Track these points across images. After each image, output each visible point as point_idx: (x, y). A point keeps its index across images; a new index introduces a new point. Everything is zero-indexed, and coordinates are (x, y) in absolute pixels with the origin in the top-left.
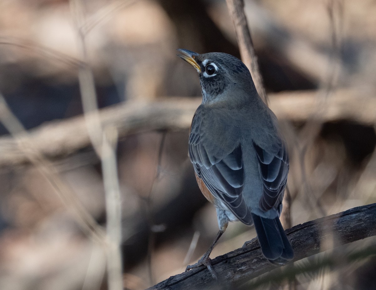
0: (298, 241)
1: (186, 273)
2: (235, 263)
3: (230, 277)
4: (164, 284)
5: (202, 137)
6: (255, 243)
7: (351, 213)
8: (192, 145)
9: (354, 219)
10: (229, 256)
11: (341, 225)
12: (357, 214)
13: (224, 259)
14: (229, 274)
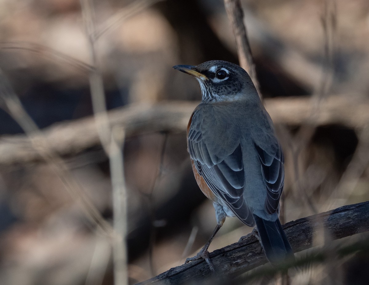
0: (291, 237)
1: (186, 265)
2: (232, 256)
3: (226, 269)
4: (166, 275)
5: (204, 134)
6: (251, 238)
7: (341, 211)
8: (193, 141)
9: (343, 217)
10: (226, 250)
11: (331, 222)
12: (346, 212)
13: (221, 253)
14: (226, 266)
